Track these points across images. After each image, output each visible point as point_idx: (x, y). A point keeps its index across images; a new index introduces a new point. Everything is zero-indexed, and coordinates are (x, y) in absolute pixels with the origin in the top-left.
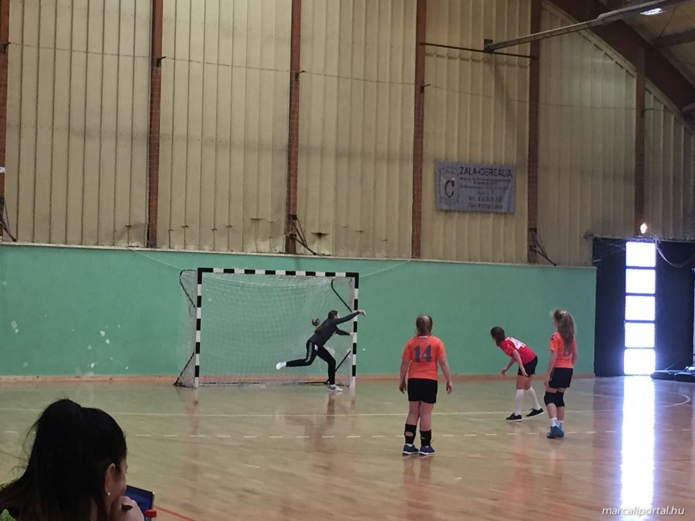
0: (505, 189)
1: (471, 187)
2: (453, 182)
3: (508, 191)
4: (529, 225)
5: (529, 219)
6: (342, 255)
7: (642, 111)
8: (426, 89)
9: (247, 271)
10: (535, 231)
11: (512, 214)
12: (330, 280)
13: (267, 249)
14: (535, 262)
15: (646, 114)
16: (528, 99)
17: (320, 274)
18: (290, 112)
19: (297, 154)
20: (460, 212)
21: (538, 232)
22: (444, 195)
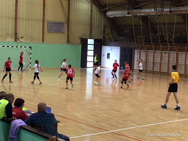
1: (55, 27)
2: (51, 26)
3: (63, 28)
5: (67, 34)
6: (26, 42)
7: (92, 11)
8: (46, 5)
9: (7, 46)
10: (69, 36)
11: (64, 33)
12: (25, 48)
13: (10, 40)
14: (69, 43)
15: (93, 11)
16: (67, 8)
17: (23, 47)
18: (16, 10)
19: (17, 19)
20: (53, 32)
21: (69, 37)
22: (49, 29)
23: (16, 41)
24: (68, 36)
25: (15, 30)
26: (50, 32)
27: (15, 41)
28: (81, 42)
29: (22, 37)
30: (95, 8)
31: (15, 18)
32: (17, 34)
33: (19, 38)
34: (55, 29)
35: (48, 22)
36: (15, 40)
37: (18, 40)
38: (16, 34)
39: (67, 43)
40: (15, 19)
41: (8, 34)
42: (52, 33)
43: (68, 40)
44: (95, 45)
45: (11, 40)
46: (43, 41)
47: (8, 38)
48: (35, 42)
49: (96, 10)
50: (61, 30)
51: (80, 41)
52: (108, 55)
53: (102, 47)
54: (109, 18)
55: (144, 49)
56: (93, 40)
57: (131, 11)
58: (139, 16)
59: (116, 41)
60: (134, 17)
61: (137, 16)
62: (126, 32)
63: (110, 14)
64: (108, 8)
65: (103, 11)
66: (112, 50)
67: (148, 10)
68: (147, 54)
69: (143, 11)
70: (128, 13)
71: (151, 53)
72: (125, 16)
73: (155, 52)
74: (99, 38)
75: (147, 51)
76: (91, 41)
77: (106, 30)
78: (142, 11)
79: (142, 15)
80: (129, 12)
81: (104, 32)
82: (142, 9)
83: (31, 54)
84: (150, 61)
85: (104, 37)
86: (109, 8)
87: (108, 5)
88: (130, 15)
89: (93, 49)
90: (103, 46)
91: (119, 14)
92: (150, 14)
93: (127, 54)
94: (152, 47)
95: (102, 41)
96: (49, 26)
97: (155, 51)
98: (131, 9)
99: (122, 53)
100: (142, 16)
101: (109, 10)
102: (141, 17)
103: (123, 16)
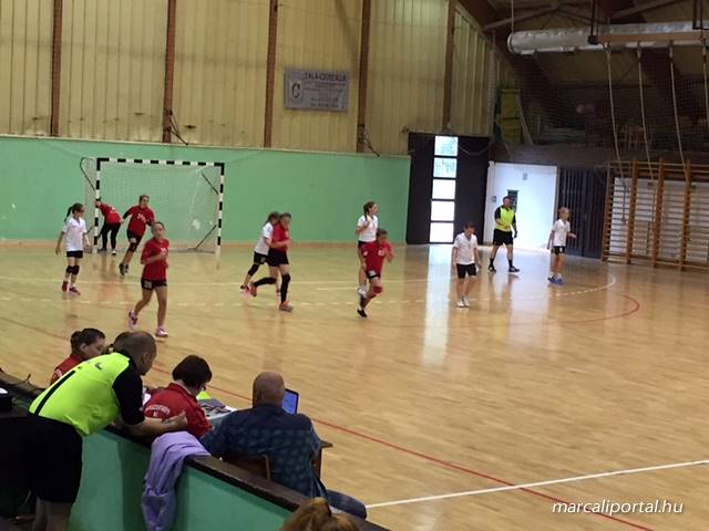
0: (340, 91)
1: (313, 90)
2: (299, 86)
3: (342, 93)
4: (359, 121)
5: (359, 117)
6: (207, 144)
7: (452, 29)
8: (279, 8)
9: (136, 161)
10: (363, 126)
11: (346, 112)
12: (202, 168)
13: (148, 139)
14: (362, 151)
15: (456, 31)
16: (361, 18)
17: (194, 164)
18: (168, 26)
19: (173, 61)
20: (304, 110)
21: (366, 127)
22: (291, 96)
23: (169, 141)
24: (361, 126)
25: (166, 99)
26: (294, 109)
27: (164, 141)
28: (410, 147)
29: (190, 127)
30: (463, 20)
31: (167, 55)
32: (171, 113)
33: (181, 129)
34: (313, 99)
35: (286, 69)
36: (166, 139)
37: (174, 138)
38: (168, 113)
39: (357, 151)
40: (167, 60)
41: (137, 114)
42: (300, 112)
43: (360, 141)
44: (460, 158)
45: (148, 136)
46: (267, 142)
47: (139, 129)
48: (239, 144)
49: (468, 25)
50: (337, 100)
51: (404, 144)
52: (512, 196)
53: (488, 165)
54: (519, 55)
55: (651, 174)
56: (456, 139)
57: (603, 31)
58: (634, 51)
59: (543, 143)
60: (614, 52)
61: (625, 49)
62: (579, 109)
63: (521, 41)
64: (512, 20)
65: (494, 32)
66: (525, 177)
67: (667, 29)
68: (660, 197)
69: (649, 29)
70: (592, 40)
71: (676, 191)
72: (578, 51)
73: (694, 187)
74: (478, 132)
75: (662, 185)
76: (446, 145)
77: (504, 103)
78: (647, 32)
79: (643, 44)
80: (595, 34)
81: (497, 109)
82: (644, 22)
83: (222, 191)
84: (670, 221)
85: (496, 129)
86: (519, 18)
87: (515, 10)
88: (600, 46)
89: (454, 176)
90: (491, 163)
91: (556, 44)
92: (676, 43)
93: (584, 192)
94: (682, 168)
95: (490, 144)
96: (291, 84)
97: (693, 184)
98: (602, 23)
99: (564, 192)
100: (646, 50)
101: (519, 27)
102: (639, 55)
103: (572, 49)
